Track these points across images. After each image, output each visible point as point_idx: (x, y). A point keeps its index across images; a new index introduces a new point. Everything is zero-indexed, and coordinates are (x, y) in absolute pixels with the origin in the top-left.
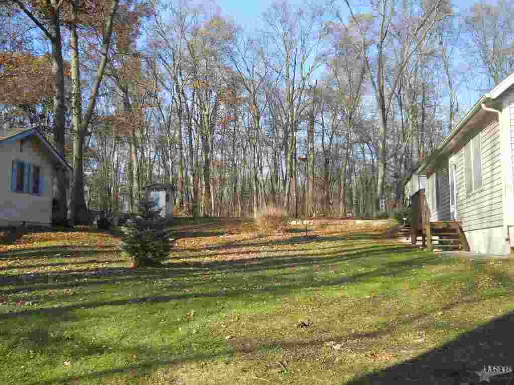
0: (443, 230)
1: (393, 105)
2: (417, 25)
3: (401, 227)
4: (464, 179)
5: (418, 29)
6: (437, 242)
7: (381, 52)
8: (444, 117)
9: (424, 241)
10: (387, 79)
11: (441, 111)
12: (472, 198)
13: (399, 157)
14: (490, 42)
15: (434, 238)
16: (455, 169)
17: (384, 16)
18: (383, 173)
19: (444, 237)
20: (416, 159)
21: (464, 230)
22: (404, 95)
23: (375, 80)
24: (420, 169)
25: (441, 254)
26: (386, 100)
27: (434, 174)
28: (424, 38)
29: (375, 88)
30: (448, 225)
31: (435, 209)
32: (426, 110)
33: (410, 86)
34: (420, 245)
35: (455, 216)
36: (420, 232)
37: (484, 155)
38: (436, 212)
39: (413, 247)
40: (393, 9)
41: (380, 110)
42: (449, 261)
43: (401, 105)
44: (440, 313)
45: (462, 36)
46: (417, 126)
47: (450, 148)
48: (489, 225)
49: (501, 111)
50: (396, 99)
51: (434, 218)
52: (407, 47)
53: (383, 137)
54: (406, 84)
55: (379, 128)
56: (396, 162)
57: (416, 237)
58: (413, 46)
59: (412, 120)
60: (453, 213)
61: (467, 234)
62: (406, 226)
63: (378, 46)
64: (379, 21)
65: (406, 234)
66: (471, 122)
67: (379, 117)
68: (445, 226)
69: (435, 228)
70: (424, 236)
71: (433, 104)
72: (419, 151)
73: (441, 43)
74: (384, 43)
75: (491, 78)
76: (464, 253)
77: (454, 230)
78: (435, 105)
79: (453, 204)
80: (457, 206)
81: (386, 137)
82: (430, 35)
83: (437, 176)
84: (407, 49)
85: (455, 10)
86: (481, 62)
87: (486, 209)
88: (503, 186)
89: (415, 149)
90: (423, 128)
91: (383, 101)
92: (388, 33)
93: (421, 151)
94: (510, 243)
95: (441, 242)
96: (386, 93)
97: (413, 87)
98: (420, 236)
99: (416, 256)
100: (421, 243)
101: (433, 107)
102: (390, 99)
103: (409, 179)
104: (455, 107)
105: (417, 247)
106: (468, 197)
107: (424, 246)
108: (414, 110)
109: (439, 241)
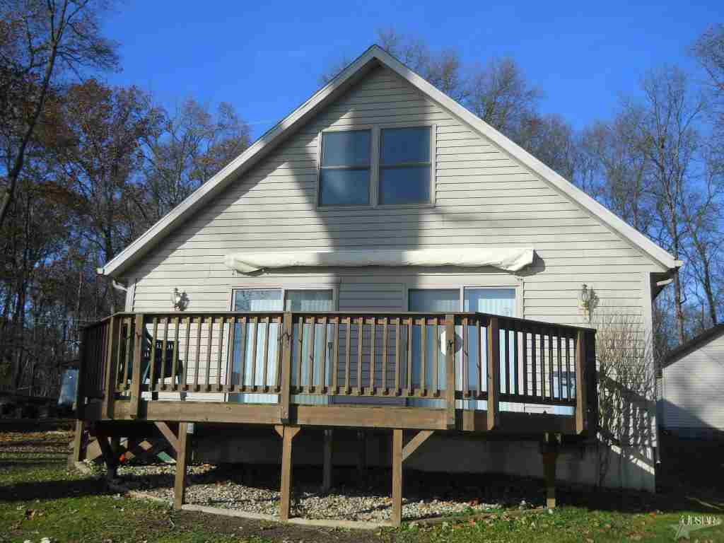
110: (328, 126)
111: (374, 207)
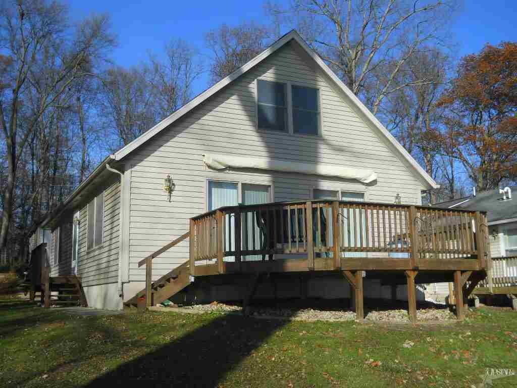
0: (62, 285)
1: (24, 153)
2: (56, 78)
3: (21, 281)
4: (87, 234)
5: (57, 82)
6: (56, 298)
7: (17, 97)
8: (76, 172)
9: (42, 296)
10: (21, 126)
11: (73, 166)
12: (92, 255)
13: (26, 207)
14: (124, 107)
15: (53, 293)
16: (79, 224)
17: (23, 63)
18: (7, 224)
19: (64, 293)
20: (44, 212)
21: (83, 285)
22: (36, 145)
23: (8, 125)
24: (44, 223)
25: (58, 311)
26: (18, 148)
27: (59, 228)
28: (62, 91)
29: (7, 134)
30: (69, 281)
31: (57, 263)
32: (59, 163)
33: (45, 137)
34: (39, 301)
35: (76, 271)
36: (39, 288)
37: (105, 213)
38: (57, 268)
39: (31, 304)
40: (33, 58)
41: (10, 158)
42: (64, 318)
43: (33, 155)
44: (45, 376)
45: (99, 96)
46: (49, 178)
47: (76, 203)
48: (106, 281)
49: (123, 173)
50: (29, 147)
51: (54, 273)
52: (45, 97)
53: (11, 187)
54: (40, 134)
55: (7, 176)
56: (23, 213)
57: (35, 293)
58: (51, 97)
59: (44, 171)
60: (74, 268)
61: (85, 289)
62: (27, 280)
63: (14, 91)
64: (17, 66)
65: (25, 290)
66: (96, 180)
67: (8, 164)
68: (64, 281)
69: (53, 283)
70: (43, 292)
71: (66, 157)
72: (48, 203)
73: (78, 99)
74: (21, 90)
75: (122, 140)
76: (80, 308)
77: (74, 286)
78: (68, 159)
79: (74, 259)
80: (78, 262)
81: (14, 187)
82: (70, 89)
83: (61, 230)
84: (44, 99)
85: (95, 71)
86: (114, 124)
87: (104, 266)
88: (119, 244)
89: (44, 201)
90: (55, 181)
91: (14, 148)
92: (26, 80)
93: (51, 204)
94: (123, 299)
95: (60, 298)
96: (18, 140)
97: (47, 138)
98: (39, 291)
99: (32, 313)
100: (39, 299)
101: (66, 161)
102: (22, 147)
103: (34, 232)
104: (87, 163)
105: (35, 303)
106: (88, 253)
107: (42, 302)
108: (46, 162)
109: (58, 297)
110: (260, 76)
111: (291, 134)
